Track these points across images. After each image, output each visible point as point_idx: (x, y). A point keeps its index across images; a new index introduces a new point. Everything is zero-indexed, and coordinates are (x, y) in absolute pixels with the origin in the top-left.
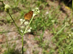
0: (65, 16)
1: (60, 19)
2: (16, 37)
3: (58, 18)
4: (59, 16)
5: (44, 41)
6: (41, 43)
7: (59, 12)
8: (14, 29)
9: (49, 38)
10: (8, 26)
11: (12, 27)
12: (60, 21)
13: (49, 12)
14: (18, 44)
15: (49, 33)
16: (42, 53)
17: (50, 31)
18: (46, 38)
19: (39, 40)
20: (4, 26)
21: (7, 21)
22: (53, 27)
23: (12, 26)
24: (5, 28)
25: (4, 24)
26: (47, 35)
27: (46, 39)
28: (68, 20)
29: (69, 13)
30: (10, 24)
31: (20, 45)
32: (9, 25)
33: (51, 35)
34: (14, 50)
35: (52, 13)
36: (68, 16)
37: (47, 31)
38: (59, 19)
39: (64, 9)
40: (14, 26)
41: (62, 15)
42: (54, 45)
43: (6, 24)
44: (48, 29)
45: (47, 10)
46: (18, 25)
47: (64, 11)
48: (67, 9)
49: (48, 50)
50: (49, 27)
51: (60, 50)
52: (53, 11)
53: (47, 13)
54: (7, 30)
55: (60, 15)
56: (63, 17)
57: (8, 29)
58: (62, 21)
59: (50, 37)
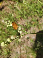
0: (7, 7)
1: (9, 11)
2: (22, 47)
3: (8, 13)
4: (6, 12)
5: (26, 26)
8: (15, 49)
10: (12, 54)
11: (13, 50)
12: (11, 12)
13: (2, 20)
14: (27, 45)
15: (20, 21)
16: (34, 27)
17: (18, 20)
18: (23, 24)
21: (8, 55)
22: (15, 18)
23: (12, 50)
24: (14, 56)
25: (11, 57)
26: (21, 23)
28: (10, 5)
29: (5, 4)
30: (10, 52)
31: (28, 44)
32: (12, 52)
33: (22, 20)
34: (32, 48)
35: (3, 17)
36: (7, 5)
37: (18, 23)
38: (9, 13)
39: (1, 7)
40: (13, 49)
41: (6, 9)
42: (29, 18)
43: (10, 56)
44: (17, 21)
46: (12, 45)
47: (3, 8)
49: (32, 22)
50: (15, 20)
51: (33, 14)
52: (2, 16)
53: (3, 21)
55: (6, 11)
56: (7, 9)
57: (15, 53)
58: (11, 10)
59: (23, 21)
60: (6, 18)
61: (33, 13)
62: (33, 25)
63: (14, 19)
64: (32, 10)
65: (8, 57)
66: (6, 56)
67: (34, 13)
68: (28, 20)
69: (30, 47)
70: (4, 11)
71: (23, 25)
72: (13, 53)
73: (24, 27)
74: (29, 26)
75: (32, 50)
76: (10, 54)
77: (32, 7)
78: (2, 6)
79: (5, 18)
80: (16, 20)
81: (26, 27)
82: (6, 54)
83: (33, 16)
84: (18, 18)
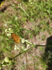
0: (10, 8)
1: (12, 13)
2: (29, 56)
3: (11, 15)
4: (9, 14)
5: (33, 30)
6: (35, 33)
7: (6, 13)
8: (21, 58)
9: (31, 25)
10: (17, 64)
11: (19, 60)
12: (14, 13)
13: (4, 23)
14: (35, 54)
15: (26, 24)
16: (44, 32)
17: (24, 23)
18: (30, 27)
19: (32, 34)
20: (17, 68)
21: (12, 65)
22: (20, 20)
23: (17, 60)
24: (20, 67)
25: (16, 68)
26: (27, 27)
27: (32, 27)
28: (14, 5)
29: (7, 4)
30: (15, 62)
31: (37, 53)
32: (17, 63)
33: (28, 23)
34: (41, 58)
35: (6, 20)
36: (10, 5)
37: (23, 26)
38: (13, 14)
39: (3, 8)
40: (18, 58)
41: (9, 11)
42: (37, 20)
43: (15, 66)
44: (22, 25)
45: (2, 25)
46: (17, 54)
47: (5, 8)
48: (3, 5)
49: (41, 26)
52: (4, 19)
53: (6, 25)
54: (21, 65)
55: (9, 12)
56: (10, 10)
57: (21, 63)
58: (15, 11)
59: (29, 24)
60: (9, 21)
61: (42, 14)
62: (43, 29)
63: (19, 22)
64: (41, 10)
65: (13, 68)
66: (10, 66)
67: (44, 14)
68: (36, 23)
69: (39, 57)
70: (7, 12)
71: (30, 30)
72: (19, 64)
73: (31, 32)
74: (37, 31)
75: (42, 60)
76: (15, 65)
77: (41, 6)
78: (4, 6)
79: (7, 21)
80: (21, 22)
81: (34, 32)
82: (11, 65)
83: (42, 17)
84: (24, 21)
